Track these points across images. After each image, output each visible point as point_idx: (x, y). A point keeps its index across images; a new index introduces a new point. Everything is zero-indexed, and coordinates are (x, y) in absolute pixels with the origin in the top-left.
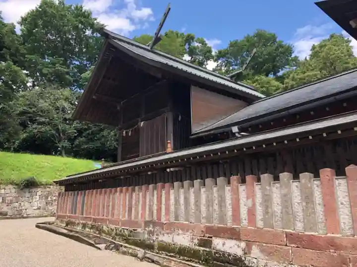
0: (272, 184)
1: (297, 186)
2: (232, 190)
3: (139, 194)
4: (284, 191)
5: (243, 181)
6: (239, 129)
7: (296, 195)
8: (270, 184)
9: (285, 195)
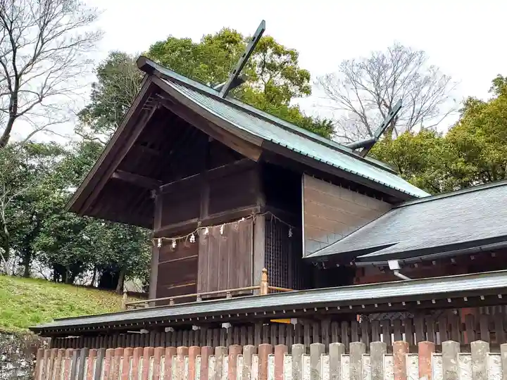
0: (458, 356)
1: (495, 362)
2: (397, 361)
3: (222, 361)
4: (477, 368)
5: (413, 349)
6: (400, 264)
7: (495, 373)
8: (456, 356)
9: (479, 374)
